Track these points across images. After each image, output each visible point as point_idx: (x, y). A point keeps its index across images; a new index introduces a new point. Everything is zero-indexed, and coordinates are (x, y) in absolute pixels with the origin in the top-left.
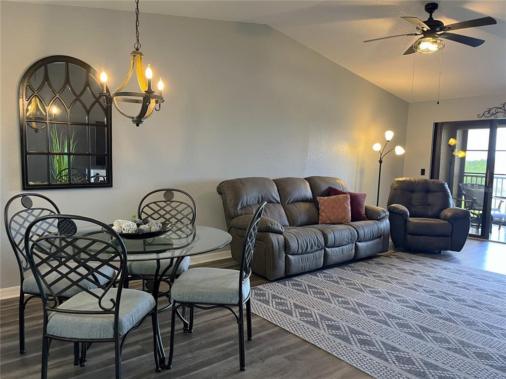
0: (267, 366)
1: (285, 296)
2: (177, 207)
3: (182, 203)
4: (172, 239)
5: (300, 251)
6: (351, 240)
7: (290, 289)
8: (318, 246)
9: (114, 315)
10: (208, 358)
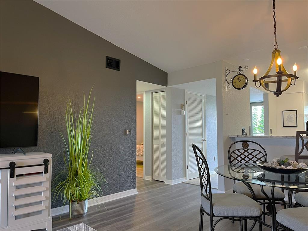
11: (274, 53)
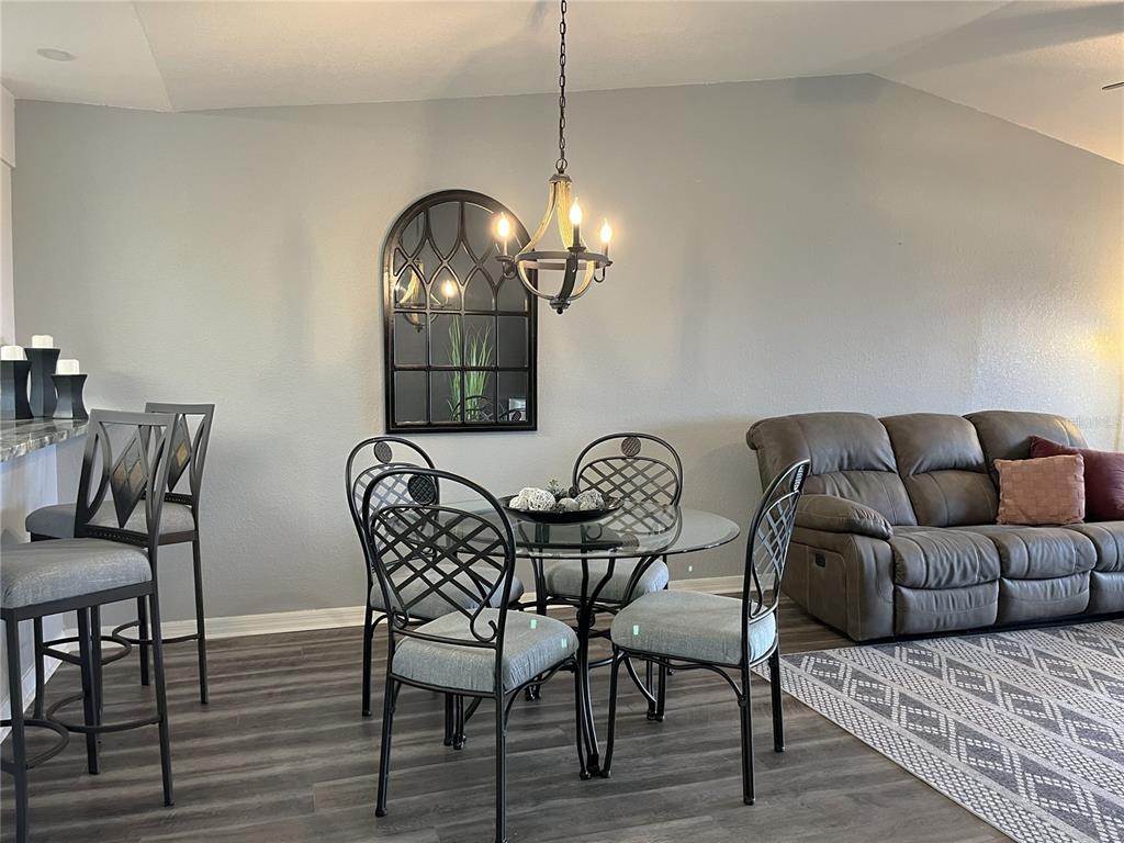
0: (802, 804)
1: (885, 676)
2: (646, 469)
3: (655, 462)
4: (637, 533)
5: (932, 582)
6: (1078, 564)
7: (900, 663)
8: (981, 572)
9: (494, 651)
10: (682, 770)
11: (555, 180)
